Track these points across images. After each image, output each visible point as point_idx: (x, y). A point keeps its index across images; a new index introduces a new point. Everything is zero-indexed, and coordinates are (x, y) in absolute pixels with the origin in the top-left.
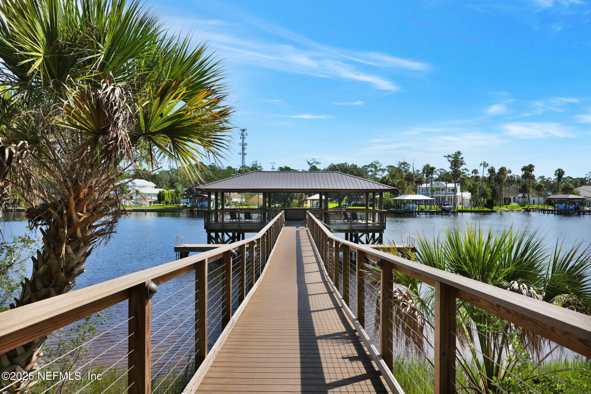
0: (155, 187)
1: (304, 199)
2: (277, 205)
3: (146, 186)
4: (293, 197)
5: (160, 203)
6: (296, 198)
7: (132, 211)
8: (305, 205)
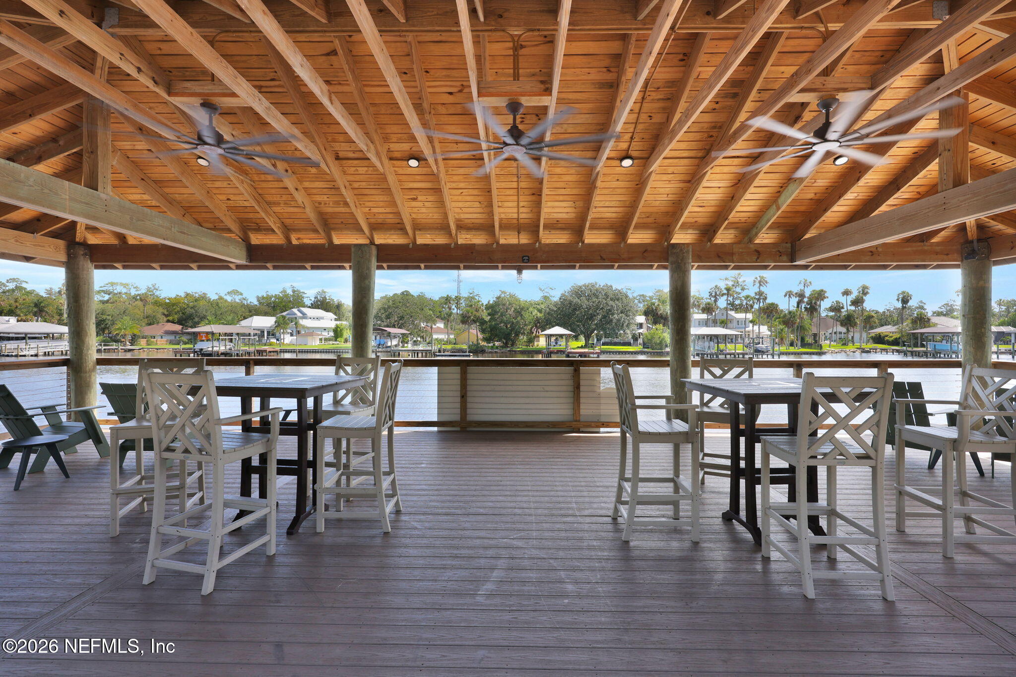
0: (336, 320)
1: (534, 334)
2: (497, 344)
3: (322, 318)
4: (519, 332)
5: (336, 341)
6: (523, 334)
7: (299, 352)
8: (536, 343)
